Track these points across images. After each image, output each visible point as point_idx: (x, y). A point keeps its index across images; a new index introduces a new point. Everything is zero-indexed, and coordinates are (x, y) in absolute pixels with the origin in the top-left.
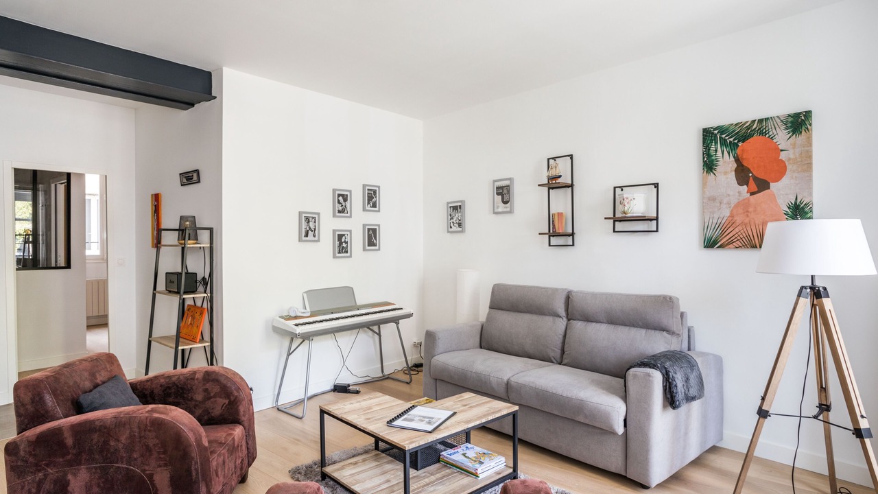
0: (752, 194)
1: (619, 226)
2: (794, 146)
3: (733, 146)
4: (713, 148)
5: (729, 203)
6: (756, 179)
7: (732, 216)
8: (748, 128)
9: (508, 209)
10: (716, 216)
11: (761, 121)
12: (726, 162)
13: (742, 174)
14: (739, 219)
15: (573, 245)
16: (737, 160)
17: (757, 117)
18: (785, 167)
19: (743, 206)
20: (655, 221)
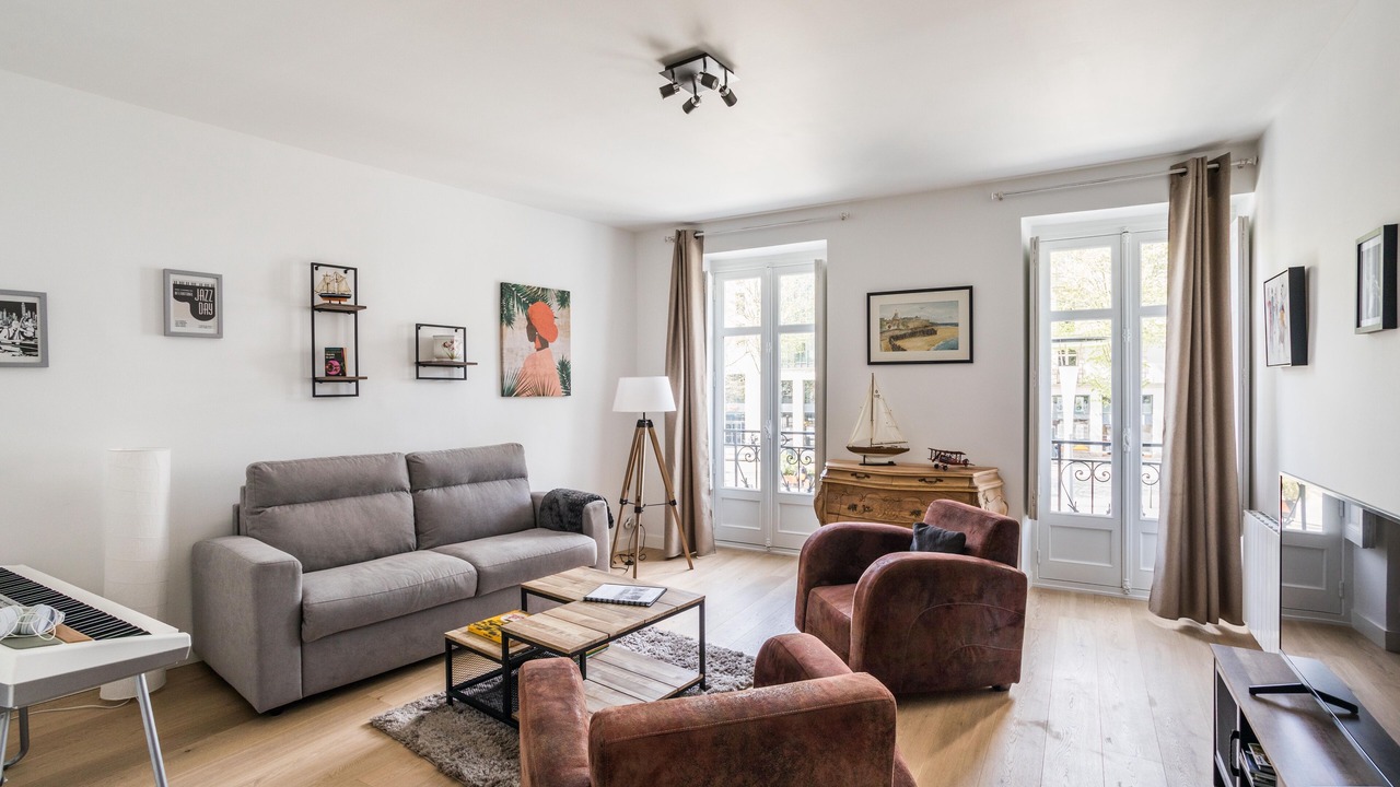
0: (538, 350)
1: (424, 372)
2: (562, 315)
3: (525, 306)
4: (511, 304)
5: (522, 356)
6: (540, 338)
7: (524, 368)
8: (536, 292)
9: (212, 331)
10: (514, 368)
11: (543, 289)
12: (520, 319)
13: (532, 332)
14: (529, 371)
15: (357, 395)
16: (528, 319)
17: (541, 287)
18: (557, 332)
19: (532, 358)
20: (463, 369)
